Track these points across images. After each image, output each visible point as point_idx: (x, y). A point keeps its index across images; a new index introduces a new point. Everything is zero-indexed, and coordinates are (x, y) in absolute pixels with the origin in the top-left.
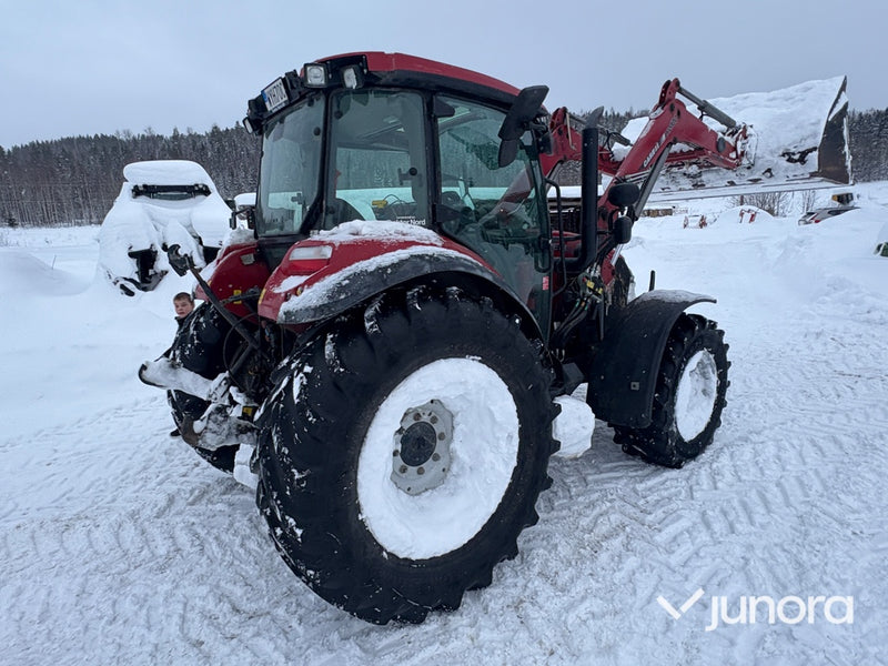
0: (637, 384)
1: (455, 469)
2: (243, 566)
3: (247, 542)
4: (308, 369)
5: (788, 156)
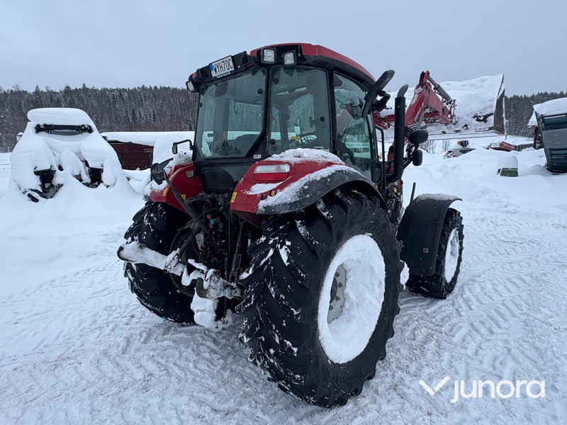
0: (427, 249)
1: (347, 305)
3: (198, 365)
4: (288, 243)
5: (477, 118)
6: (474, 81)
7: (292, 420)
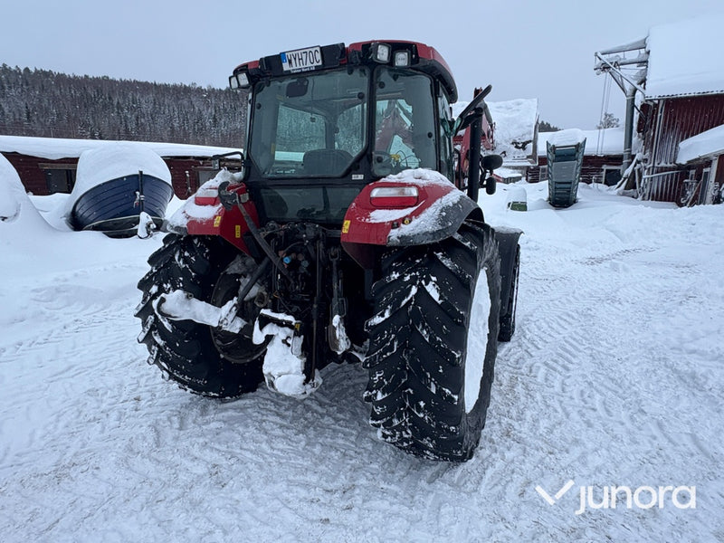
2: (293, 461)
3: (274, 445)
4: (434, 279)
5: (515, 143)
6: (510, 103)
7: (423, 484)
